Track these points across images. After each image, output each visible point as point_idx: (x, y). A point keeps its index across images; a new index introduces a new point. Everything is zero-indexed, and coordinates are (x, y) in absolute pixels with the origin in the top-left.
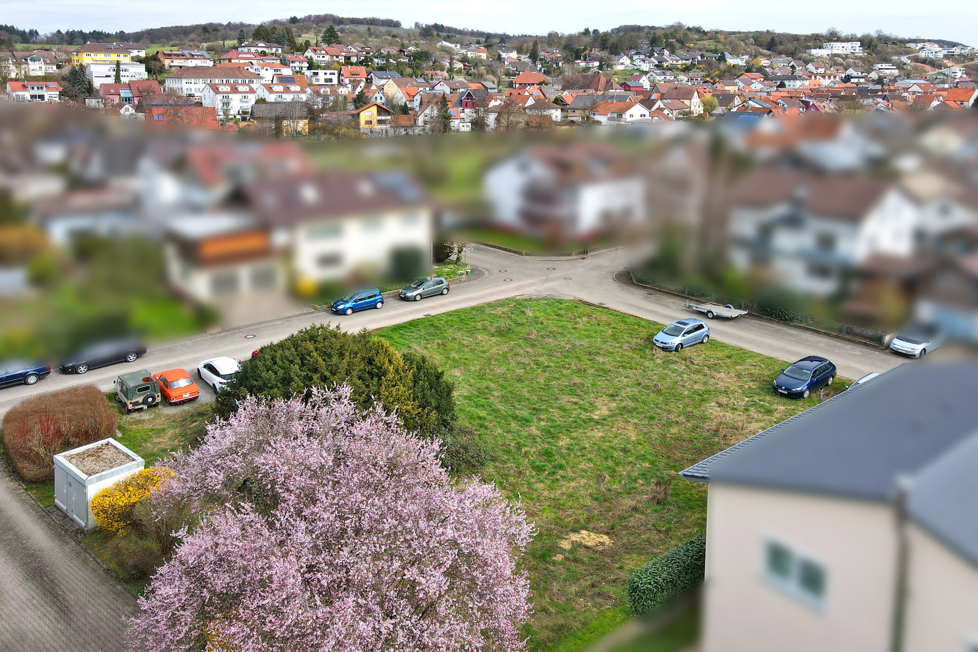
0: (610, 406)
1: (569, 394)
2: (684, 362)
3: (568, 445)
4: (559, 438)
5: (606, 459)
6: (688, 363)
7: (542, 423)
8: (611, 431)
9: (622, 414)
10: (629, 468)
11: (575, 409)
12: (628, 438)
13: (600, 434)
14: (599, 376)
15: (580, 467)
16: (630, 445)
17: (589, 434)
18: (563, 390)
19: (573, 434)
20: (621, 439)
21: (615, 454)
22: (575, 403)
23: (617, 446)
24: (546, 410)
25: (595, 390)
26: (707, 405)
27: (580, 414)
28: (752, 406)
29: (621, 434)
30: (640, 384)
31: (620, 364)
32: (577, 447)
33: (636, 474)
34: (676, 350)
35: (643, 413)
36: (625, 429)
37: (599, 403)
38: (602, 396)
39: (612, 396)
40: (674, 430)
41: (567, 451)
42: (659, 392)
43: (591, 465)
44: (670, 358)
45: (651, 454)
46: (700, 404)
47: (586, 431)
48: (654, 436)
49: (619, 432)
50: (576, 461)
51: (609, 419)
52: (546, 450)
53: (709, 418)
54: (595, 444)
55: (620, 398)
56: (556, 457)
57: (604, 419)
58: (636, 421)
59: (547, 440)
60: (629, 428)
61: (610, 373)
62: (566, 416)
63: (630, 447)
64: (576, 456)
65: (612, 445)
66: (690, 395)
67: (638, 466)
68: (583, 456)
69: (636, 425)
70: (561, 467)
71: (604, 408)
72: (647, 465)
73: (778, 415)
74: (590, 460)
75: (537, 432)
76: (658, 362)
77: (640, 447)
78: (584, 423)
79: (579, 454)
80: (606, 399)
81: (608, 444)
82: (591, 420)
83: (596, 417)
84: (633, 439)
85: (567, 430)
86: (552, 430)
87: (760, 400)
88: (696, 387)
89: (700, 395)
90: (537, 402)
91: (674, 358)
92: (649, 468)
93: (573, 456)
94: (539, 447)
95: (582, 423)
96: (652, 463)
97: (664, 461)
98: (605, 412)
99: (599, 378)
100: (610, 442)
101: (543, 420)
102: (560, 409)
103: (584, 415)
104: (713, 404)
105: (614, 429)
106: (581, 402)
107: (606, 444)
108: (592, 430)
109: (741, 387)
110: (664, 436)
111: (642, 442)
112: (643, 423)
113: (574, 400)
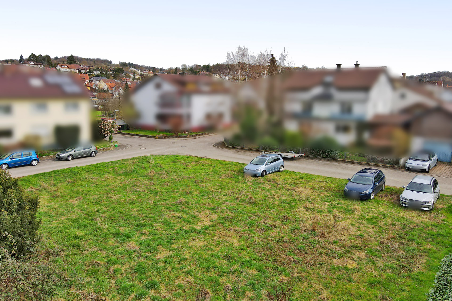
0: (212, 218)
1: (175, 211)
2: (269, 183)
3: (167, 257)
4: (157, 251)
5: (208, 269)
6: (273, 183)
7: (143, 238)
8: (213, 240)
9: (223, 223)
10: (233, 278)
11: (178, 222)
12: (230, 245)
13: (202, 243)
14: (203, 196)
15: (177, 282)
16: (234, 252)
17: (190, 244)
18: (169, 208)
19: (173, 245)
20: (224, 246)
21: (218, 263)
22: (179, 217)
23: (219, 254)
24: (151, 225)
25: (198, 206)
26: (297, 210)
27: (183, 226)
28: (333, 208)
29: (223, 242)
30: (237, 199)
31: (219, 187)
32: (176, 259)
33: (243, 285)
34: (262, 176)
35: (242, 220)
36: (226, 236)
37: (202, 215)
38: (204, 210)
39: (213, 209)
40: (274, 233)
41: (163, 265)
42: (254, 203)
43: (191, 279)
44: (258, 181)
45: (255, 259)
46: (290, 211)
47: (187, 241)
48: (256, 240)
49: (221, 239)
50: (172, 275)
51: (211, 229)
52: (140, 265)
53: (302, 221)
54: (196, 254)
55: (221, 210)
56: (150, 273)
57: (206, 229)
58: (237, 228)
59: (143, 254)
60: (230, 235)
61: (211, 193)
62: (169, 229)
63: (233, 253)
64: (174, 269)
65: (214, 253)
66: (280, 204)
67: (244, 274)
68: (181, 268)
69: (237, 232)
70: (153, 285)
71: (207, 219)
72: (255, 272)
73: (358, 214)
74: (189, 273)
75: (136, 247)
76: (249, 184)
77: (244, 253)
78: (186, 234)
79: (177, 266)
80: (208, 213)
81: (210, 253)
82: (193, 230)
83: (198, 228)
84: (236, 245)
85: (167, 242)
86: (151, 243)
87: (338, 204)
88: (284, 198)
89: (288, 204)
90: (144, 219)
91: (262, 181)
92: (257, 275)
93: (169, 269)
94: (133, 263)
95: (184, 234)
96: (259, 269)
97: (272, 265)
98: (207, 222)
99: (203, 198)
100: (212, 250)
101: (145, 234)
102: (163, 223)
103: (187, 227)
104: (302, 209)
105: (216, 237)
106: (185, 216)
107: (208, 253)
108: (194, 240)
109: (319, 195)
110: (265, 239)
111: (245, 247)
112: (243, 229)
113: (178, 215)
